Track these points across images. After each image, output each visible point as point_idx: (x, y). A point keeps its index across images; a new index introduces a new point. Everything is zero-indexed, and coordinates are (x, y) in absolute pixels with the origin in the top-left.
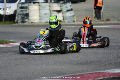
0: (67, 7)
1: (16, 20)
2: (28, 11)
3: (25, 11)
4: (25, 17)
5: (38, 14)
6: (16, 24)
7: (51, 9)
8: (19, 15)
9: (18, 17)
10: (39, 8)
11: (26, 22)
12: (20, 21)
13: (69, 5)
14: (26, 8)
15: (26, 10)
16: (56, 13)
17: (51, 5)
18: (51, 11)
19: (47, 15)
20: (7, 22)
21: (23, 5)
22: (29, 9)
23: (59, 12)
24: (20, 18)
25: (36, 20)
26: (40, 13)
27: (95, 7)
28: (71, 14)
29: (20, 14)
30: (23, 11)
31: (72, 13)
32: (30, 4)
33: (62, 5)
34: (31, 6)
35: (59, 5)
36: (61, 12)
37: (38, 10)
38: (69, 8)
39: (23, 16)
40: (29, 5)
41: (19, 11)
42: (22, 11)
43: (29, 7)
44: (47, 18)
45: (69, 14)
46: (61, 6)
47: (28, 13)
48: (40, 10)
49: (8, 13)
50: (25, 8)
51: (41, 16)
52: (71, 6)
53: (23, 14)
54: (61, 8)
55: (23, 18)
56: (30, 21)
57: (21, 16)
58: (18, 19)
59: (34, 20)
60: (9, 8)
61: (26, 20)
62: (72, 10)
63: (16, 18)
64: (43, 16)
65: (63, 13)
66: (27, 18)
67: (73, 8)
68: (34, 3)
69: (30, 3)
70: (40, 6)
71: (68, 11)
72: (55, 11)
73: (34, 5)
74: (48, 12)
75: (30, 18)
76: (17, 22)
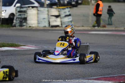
0: (65, 12)
1: (14, 24)
2: (26, 15)
3: (23, 15)
4: (24, 21)
5: (36, 19)
6: (15, 28)
7: (49, 14)
8: (17, 19)
9: (16, 21)
10: (38, 12)
11: (24, 26)
12: (17, 25)
13: (67, 11)
14: (25, 12)
15: (25, 14)
16: (54, 18)
17: (49, 10)
18: (50, 16)
19: (45, 20)
20: (4, 25)
21: (22, 9)
22: (27, 14)
23: (57, 17)
24: (18, 22)
25: (34, 24)
26: (38, 17)
27: (96, 14)
28: (69, 19)
29: (19, 18)
30: (22, 15)
31: (71, 18)
32: (29, 9)
33: (61, 10)
34: (30, 10)
35: (57, 10)
36: (60, 17)
37: (37, 14)
38: (68, 13)
39: (21, 20)
40: (27, 10)
41: (17, 15)
42: (20, 15)
43: (28, 11)
44: (45, 22)
45: (67, 20)
46: (59, 11)
47: (26, 17)
48: (39, 15)
49: (3, 16)
50: (23, 12)
51: (39, 20)
52: (69, 11)
53: (21, 18)
54: (59, 13)
55: (21, 22)
56: (28, 25)
57: (20, 20)
58: (16, 23)
59: (32, 24)
60: (5, 11)
61: (24, 24)
62: (70, 15)
63: (14, 21)
64: (42, 20)
65: (61, 18)
66: (25, 22)
67: (71, 14)
68: (33, 7)
69: (29, 7)
70: (38, 10)
71: (66, 16)
72: (53, 16)
73: (33, 9)
74: (46, 16)
75: (29, 22)
76: (15, 26)
